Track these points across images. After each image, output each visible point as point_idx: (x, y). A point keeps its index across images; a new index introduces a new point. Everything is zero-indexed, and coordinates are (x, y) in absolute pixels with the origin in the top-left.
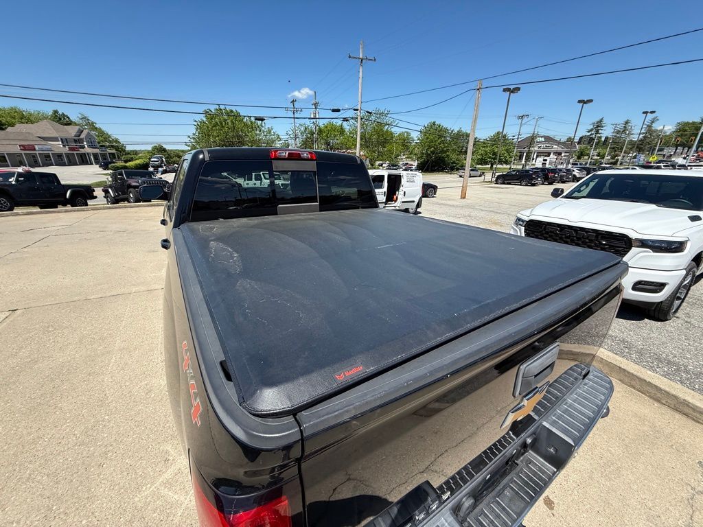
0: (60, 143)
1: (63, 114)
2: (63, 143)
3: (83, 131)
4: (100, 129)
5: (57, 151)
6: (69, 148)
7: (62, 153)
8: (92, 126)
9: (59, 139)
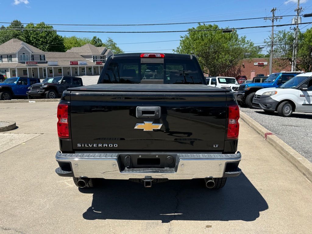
0: (92, 59)
1: (99, 39)
2: (94, 59)
3: (107, 50)
4: (118, 48)
5: (89, 65)
6: (97, 62)
7: (92, 67)
8: (114, 46)
9: (92, 57)
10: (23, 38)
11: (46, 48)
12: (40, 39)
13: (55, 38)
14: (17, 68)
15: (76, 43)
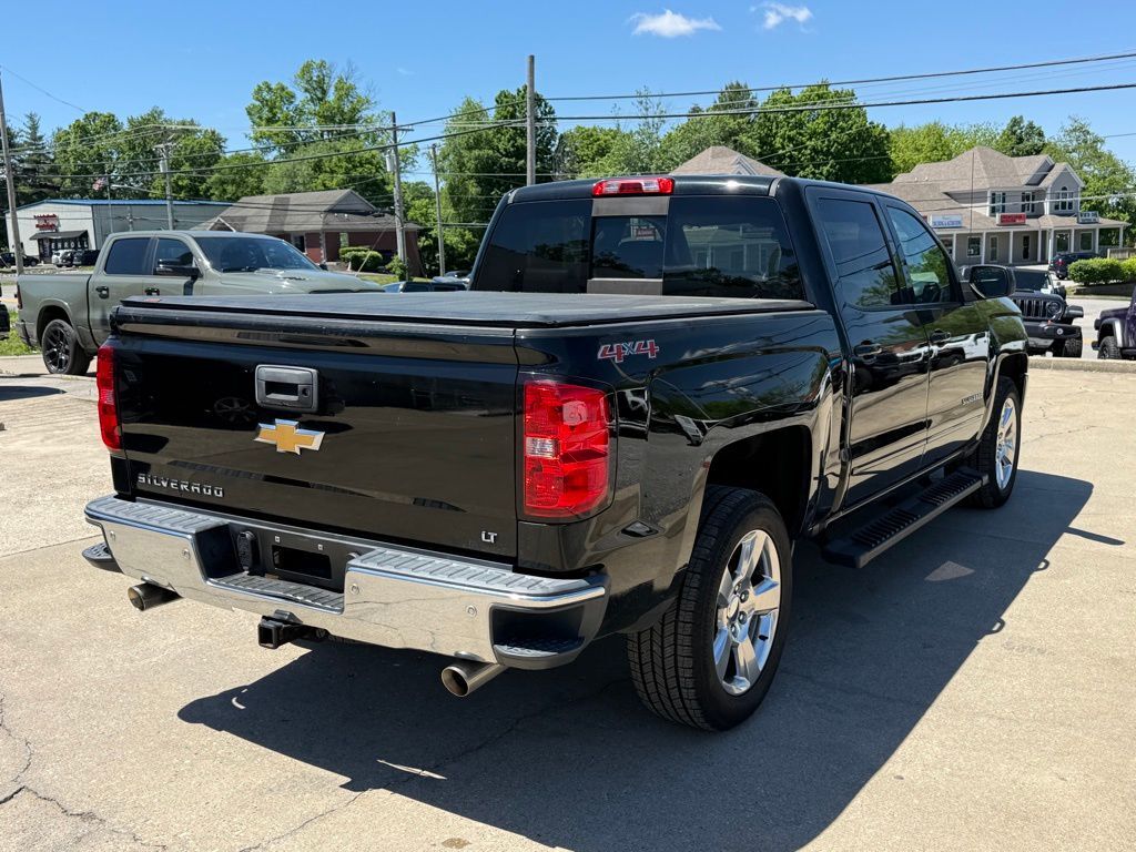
0: (988, 203)
1: (1031, 126)
2: (993, 202)
3: (1052, 167)
5: (971, 227)
6: (1003, 217)
7: (981, 234)
8: (1091, 148)
9: (989, 194)
10: (750, 140)
11: (824, 173)
12: (808, 143)
13: (859, 133)
14: (710, 245)
15: (936, 148)
